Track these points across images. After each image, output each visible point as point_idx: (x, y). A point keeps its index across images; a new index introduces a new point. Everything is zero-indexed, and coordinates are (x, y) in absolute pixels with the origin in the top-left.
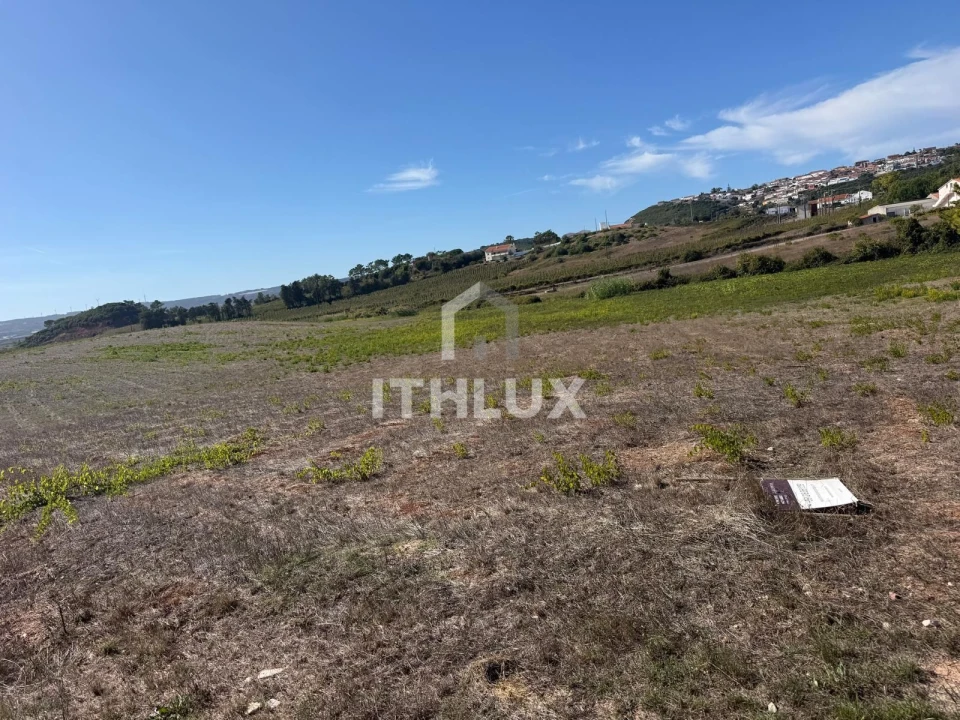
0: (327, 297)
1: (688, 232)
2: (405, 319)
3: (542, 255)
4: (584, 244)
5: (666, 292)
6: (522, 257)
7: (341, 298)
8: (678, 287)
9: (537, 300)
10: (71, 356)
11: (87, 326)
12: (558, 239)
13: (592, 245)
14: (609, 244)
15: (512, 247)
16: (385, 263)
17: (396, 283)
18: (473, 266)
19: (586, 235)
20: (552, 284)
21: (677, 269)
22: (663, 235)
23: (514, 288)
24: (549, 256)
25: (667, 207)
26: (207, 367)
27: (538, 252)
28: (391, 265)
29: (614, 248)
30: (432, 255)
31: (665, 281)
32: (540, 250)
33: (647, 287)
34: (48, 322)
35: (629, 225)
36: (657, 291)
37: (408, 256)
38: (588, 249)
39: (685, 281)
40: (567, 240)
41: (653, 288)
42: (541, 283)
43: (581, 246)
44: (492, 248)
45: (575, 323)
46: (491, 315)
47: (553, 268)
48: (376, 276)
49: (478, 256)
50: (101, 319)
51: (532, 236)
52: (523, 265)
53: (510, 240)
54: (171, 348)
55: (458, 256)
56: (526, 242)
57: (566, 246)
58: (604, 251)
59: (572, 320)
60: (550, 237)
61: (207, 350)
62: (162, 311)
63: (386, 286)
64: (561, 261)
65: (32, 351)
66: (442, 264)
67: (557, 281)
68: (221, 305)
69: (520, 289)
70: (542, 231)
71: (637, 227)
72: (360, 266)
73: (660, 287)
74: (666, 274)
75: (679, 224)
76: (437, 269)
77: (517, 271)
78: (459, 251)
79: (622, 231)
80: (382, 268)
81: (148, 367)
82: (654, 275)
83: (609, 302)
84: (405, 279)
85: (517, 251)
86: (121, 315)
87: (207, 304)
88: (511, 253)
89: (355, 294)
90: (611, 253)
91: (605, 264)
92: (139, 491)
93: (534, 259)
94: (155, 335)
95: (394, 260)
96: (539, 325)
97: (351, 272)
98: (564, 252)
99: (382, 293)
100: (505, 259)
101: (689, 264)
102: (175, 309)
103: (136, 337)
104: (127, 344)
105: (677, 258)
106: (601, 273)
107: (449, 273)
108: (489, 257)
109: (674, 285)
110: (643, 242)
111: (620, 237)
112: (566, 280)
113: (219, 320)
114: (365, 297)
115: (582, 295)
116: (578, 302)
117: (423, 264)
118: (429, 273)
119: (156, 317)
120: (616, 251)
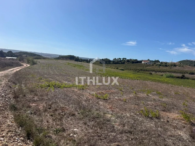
0: (108, 63)
1: (191, 68)
2: (122, 71)
3: (155, 65)
4: (166, 65)
5: (182, 80)
6: (150, 64)
7: (110, 64)
8: (186, 79)
9: (151, 74)
10: (62, 63)
11: (66, 58)
12: (160, 62)
13: (167, 65)
14: (172, 66)
15: (149, 62)
16: (121, 59)
17: (122, 63)
18: (139, 64)
19: (166, 63)
20: (156, 71)
21: (186, 75)
22: (185, 67)
23: (147, 70)
24: (157, 65)
25: (187, 61)
26: (83, 70)
27: (154, 64)
28: (122, 60)
29: (172, 67)
30: (131, 59)
31: (183, 77)
32: (155, 64)
33: (178, 77)
34: (60, 56)
35: (177, 63)
36: (180, 79)
37: (126, 59)
38: (166, 66)
39: (188, 79)
40: (162, 63)
41: (180, 78)
42: (153, 71)
43: (165, 65)
44: (144, 61)
45: (159, 81)
46: (140, 74)
47: (157, 68)
48: (118, 61)
49: (141, 62)
50: (68, 57)
51: (154, 60)
52: (150, 66)
53: (149, 60)
54: (78, 65)
55: (136, 61)
56: (152, 61)
57: (161, 64)
58: (170, 67)
59: (158, 80)
60: (158, 61)
61: (84, 67)
62: (79, 58)
63: (120, 64)
64: (159, 67)
65: (56, 60)
66: (132, 62)
67: (157, 71)
68: (89, 60)
69: (148, 71)
70: (157, 60)
71: (179, 64)
72: (115, 58)
73: (181, 78)
74: (184, 76)
75: (190, 65)
76: (131, 62)
77: (148, 67)
78: (137, 60)
79: (175, 64)
80: (120, 60)
81: (73, 68)
82: (181, 75)
83: (168, 78)
84: (124, 63)
85: (150, 62)
86: (71, 58)
87: (86, 59)
88: (148, 63)
89: (113, 64)
90: (171, 68)
91: (169, 70)
92: (65, 89)
93: (153, 65)
94: (76, 63)
95: (123, 59)
96: (150, 79)
97: (113, 59)
98: (160, 65)
99: (118, 65)
100: (147, 64)
101: (190, 75)
102: (81, 59)
103: (73, 62)
104: (71, 63)
105: (187, 73)
106: (168, 72)
107: (133, 64)
108: (143, 62)
109: (185, 79)
110: (180, 67)
111: (174, 65)
112: (159, 71)
113: (87, 63)
114: (115, 65)
115: (162, 75)
116: (161, 77)
117: (128, 61)
118: (129, 63)
119: (77, 59)
120: (173, 68)
